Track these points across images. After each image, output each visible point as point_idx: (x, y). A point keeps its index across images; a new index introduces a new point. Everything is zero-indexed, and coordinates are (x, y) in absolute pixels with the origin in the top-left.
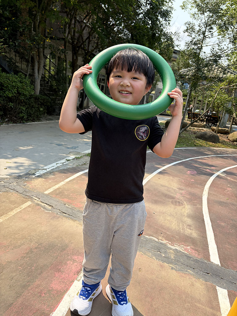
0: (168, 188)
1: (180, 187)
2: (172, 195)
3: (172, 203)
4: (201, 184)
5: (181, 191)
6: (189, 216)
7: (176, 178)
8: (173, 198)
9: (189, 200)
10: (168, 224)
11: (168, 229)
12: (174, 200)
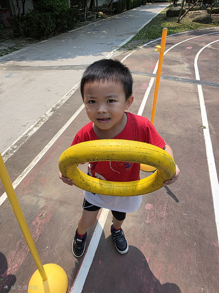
0: (175, 58)
1: (182, 56)
2: (178, 61)
3: (178, 64)
4: (194, 54)
5: (182, 58)
6: (187, 68)
7: (179, 53)
8: (179, 62)
9: (187, 62)
10: (177, 72)
11: (178, 73)
12: (179, 63)
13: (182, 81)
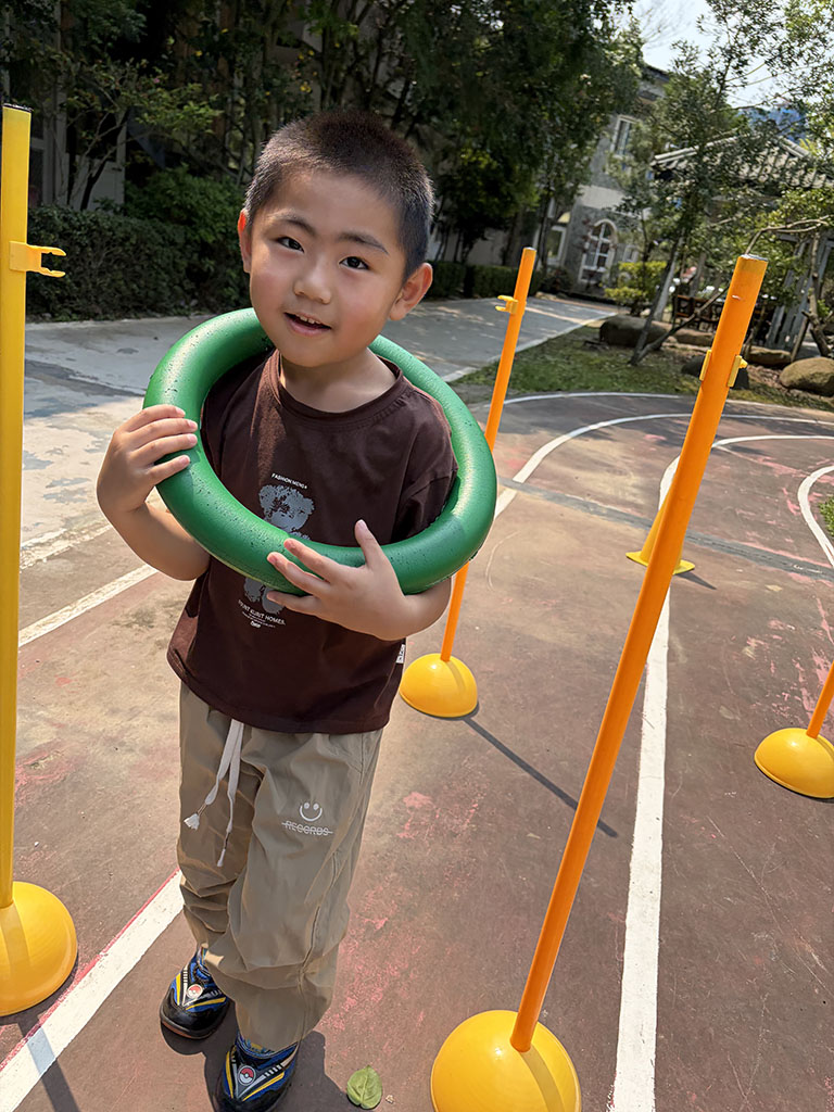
0: (601, 454)
1: (625, 455)
2: (608, 462)
4: (667, 455)
5: (626, 461)
6: (635, 486)
7: (620, 444)
9: (640, 472)
10: (599, 490)
11: (600, 493)
12: (612, 469)
13: (608, 515)
